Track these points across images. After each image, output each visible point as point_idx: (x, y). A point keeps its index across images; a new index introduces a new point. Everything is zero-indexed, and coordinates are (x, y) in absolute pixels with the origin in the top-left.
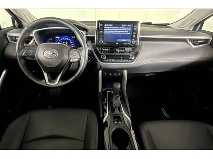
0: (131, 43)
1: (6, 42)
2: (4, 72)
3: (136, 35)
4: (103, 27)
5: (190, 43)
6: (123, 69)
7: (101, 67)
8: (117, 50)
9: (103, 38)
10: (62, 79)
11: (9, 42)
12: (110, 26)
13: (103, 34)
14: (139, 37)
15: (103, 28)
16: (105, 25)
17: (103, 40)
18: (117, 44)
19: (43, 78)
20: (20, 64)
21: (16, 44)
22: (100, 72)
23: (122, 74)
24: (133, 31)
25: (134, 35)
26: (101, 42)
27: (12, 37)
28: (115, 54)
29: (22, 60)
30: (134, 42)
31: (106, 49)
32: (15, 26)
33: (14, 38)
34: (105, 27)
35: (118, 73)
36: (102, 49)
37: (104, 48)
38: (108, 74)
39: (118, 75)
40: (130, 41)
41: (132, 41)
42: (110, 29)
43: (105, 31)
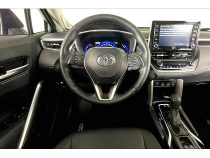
0: (190, 47)
1: (39, 49)
2: (39, 86)
3: (196, 38)
4: (159, 29)
6: (177, 78)
7: (156, 75)
8: (173, 55)
9: (158, 41)
10: (118, 92)
11: (42, 49)
12: (166, 28)
13: (158, 37)
14: (199, 40)
16: (161, 27)
17: (158, 43)
18: (173, 48)
19: (94, 91)
20: (64, 74)
21: (60, 52)
22: (152, 82)
23: (176, 84)
24: (193, 33)
25: (194, 37)
26: (156, 46)
27: (46, 42)
28: (171, 60)
29: (67, 69)
30: (193, 46)
31: (161, 54)
32: (47, 31)
33: (48, 44)
34: (161, 29)
35: (172, 83)
36: (156, 54)
37: (159, 54)
38: (160, 84)
39: (171, 85)
40: (188, 45)
41: (190, 45)
42: (166, 30)
43: (160, 33)
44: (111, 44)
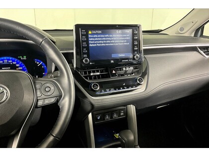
0: (134, 59)
3: (139, 45)
4: (87, 36)
5: (202, 52)
6: (126, 104)
7: (92, 105)
8: (114, 72)
9: (88, 54)
12: (97, 34)
13: (88, 48)
14: (144, 48)
15: (87, 38)
16: (90, 32)
17: (88, 57)
18: (112, 62)
22: (90, 115)
23: (126, 113)
24: (133, 40)
25: (136, 45)
26: (86, 61)
28: (112, 79)
30: (137, 57)
31: (98, 71)
34: (90, 36)
35: (120, 113)
36: (90, 72)
37: (94, 72)
38: (103, 118)
39: (120, 116)
40: (131, 56)
41: (134, 56)
42: (98, 38)
43: (90, 42)
44: (13, 61)
